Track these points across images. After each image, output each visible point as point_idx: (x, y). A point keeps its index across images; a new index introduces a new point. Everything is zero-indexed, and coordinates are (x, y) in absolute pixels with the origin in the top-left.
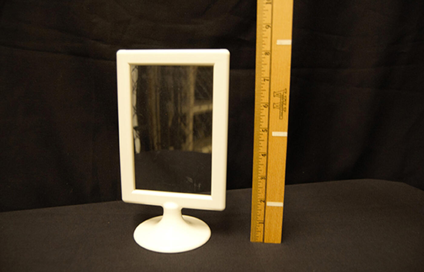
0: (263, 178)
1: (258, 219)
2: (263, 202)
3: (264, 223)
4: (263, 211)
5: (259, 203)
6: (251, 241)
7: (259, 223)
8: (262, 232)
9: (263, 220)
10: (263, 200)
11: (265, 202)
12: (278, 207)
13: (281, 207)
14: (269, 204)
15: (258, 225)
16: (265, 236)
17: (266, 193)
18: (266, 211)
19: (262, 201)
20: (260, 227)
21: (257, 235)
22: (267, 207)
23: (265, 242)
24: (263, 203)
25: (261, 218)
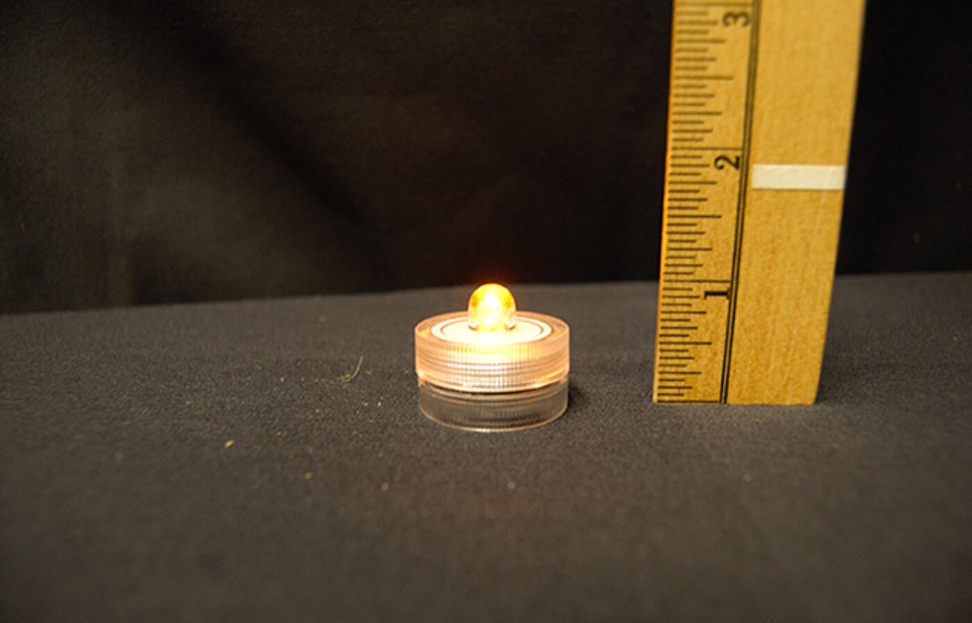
0: (736, 17)
1: (700, 273)
2: (732, 169)
3: (730, 294)
4: (729, 220)
5: (711, 173)
6: (655, 398)
7: (707, 294)
8: (720, 347)
9: (727, 275)
10: (732, 155)
11: (742, 164)
12: (815, 194)
13: (834, 192)
14: (765, 175)
15: (697, 305)
16: (735, 368)
17: (749, 107)
18: (749, 221)
19: (724, 158)
20: (709, 316)
21: (691, 366)
22: (751, 196)
23: (732, 399)
24: (731, 175)
25: (716, 268)
